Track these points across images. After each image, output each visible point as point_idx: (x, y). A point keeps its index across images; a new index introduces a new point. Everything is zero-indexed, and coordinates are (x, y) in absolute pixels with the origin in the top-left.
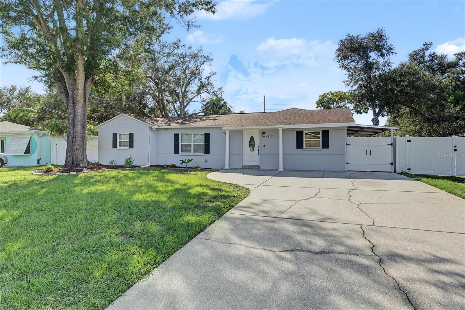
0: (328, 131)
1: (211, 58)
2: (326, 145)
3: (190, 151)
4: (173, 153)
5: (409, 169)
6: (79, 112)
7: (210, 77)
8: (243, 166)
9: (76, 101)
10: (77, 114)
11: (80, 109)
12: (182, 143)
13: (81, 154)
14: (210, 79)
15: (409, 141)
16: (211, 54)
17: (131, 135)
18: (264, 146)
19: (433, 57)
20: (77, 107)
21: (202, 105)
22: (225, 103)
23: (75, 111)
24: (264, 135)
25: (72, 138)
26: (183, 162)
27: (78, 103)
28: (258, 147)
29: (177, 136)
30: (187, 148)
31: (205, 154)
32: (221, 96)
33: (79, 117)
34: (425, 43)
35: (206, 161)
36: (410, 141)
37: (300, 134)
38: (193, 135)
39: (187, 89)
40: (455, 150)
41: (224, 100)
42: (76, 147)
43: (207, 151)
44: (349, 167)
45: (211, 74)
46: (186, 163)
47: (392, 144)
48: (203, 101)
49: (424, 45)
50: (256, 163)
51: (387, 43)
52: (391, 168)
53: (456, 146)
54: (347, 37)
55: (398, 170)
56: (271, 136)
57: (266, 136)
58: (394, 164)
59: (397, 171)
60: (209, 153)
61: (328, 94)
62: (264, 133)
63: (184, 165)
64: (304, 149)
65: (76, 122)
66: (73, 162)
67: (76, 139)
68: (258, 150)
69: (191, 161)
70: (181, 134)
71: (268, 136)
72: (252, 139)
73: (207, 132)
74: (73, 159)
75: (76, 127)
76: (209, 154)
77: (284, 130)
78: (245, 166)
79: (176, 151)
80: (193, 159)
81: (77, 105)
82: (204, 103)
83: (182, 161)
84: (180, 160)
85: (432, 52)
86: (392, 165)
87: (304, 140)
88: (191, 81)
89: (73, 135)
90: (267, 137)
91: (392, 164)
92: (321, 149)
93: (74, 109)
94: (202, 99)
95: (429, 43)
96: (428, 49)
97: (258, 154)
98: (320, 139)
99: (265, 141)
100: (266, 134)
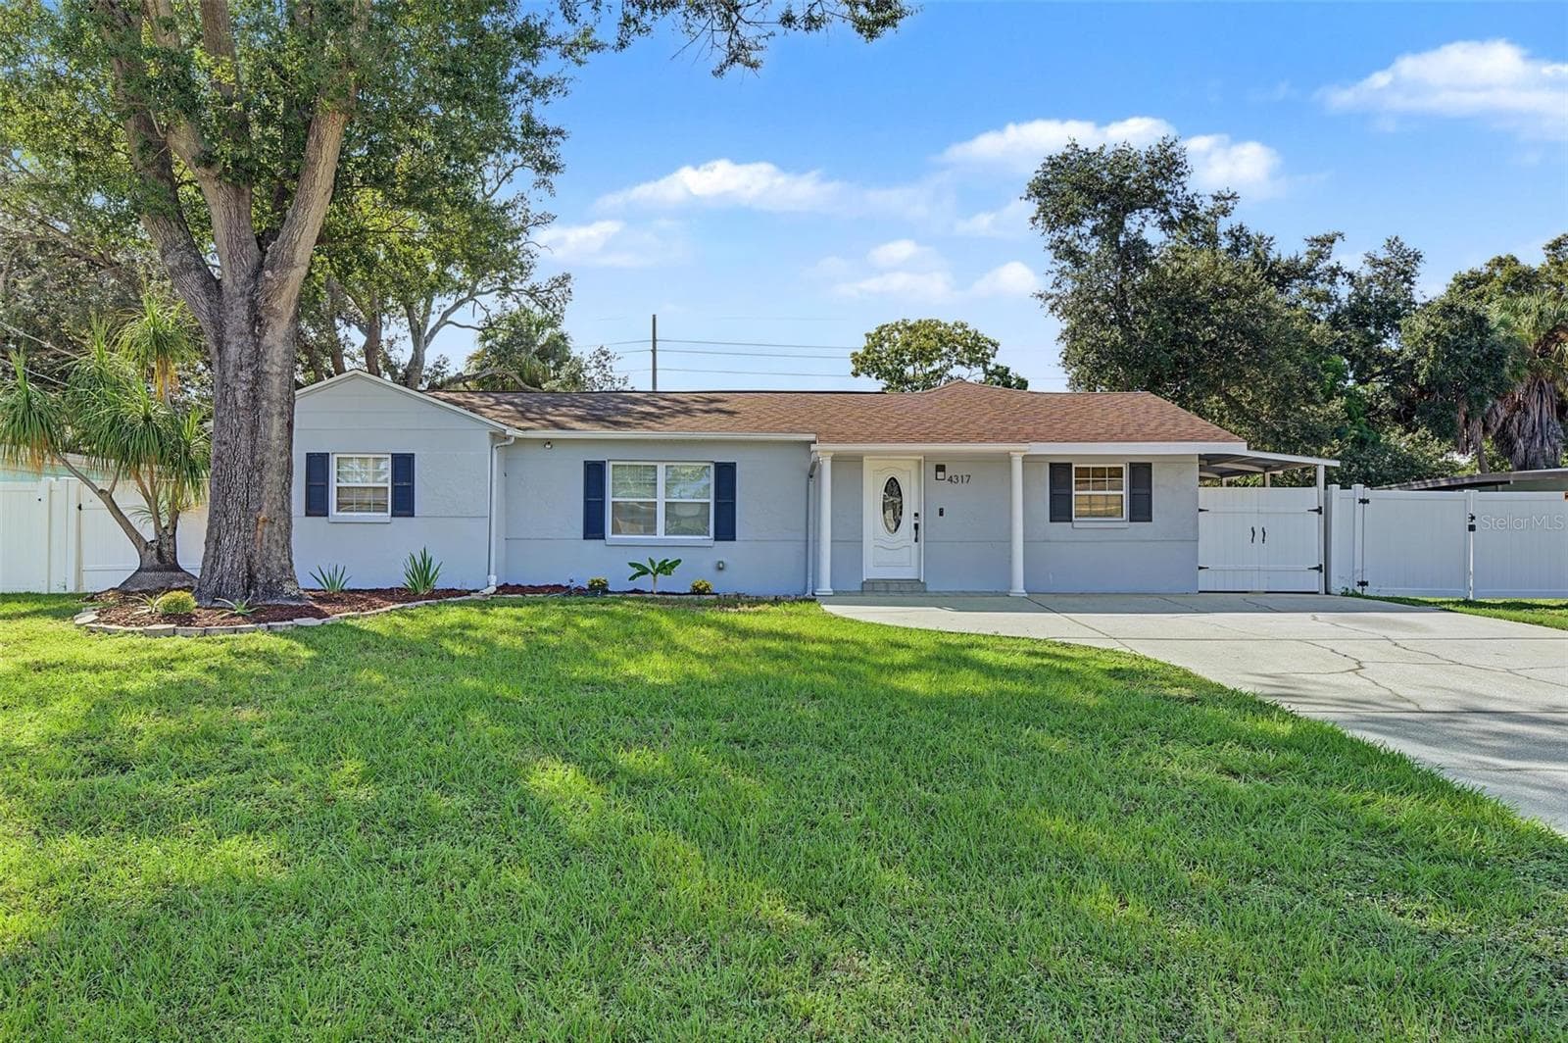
0: (1149, 466)
2: (1141, 510)
3: (651, 529)
4: (581, 537)
5: (1363, 584)
6: (276, 360)
8: (864, 582)
9: (268, 314)
10: (266, 368)
11: (280, 348)
12: (616, 500)
13: (281, 543)
15: (1364, 501)
17: (403, 465)
18: (941, 513)
19: (1239, 238)
20: (268, 339)
23: (258, 354)
24: (940, 475)
25: (249, 472)
26: (644, 571)
27: (272, 319)
28: (916, 515)
29: (594, 473)
30: (641, 517)
31: (716, 539)
33: (276, 381)
34: (1216, 194)
35: (722, 567)
36: (1367, 501)
37: (1060, 472)
38: (660, 469)
40: (1472, 528)
42: (265, 510)
43: (726, 530)
44: (1205, 581)
46: (653, 574)
47: (1319, 511)
49: (1216, 199)
50: (909, 573)
51: (1184, 189)
52: (1315, 582)
53: (1473, 518)
54: (1069, 151)
55: (1336, 586)
56: (967, 480)
57: (947, 478)
58: (1323, 569)
59: (1333, 591)
61: (895, 328)
62: (940, 468)
63: (644, 582)
64: (1076, 525)
65: (265, 403)
66: (251, 576)
67: (261, 478)
68: (916, 526)
69: (672, 566)
70: (611, 463)
71: (954, 479)
72: (893, 487)
74: (248, 562)
75: (265, 427)
76: (734, 539)
77: (1027, 459)
78: (869, 582)
79: (593, 528)
80: (680, 561)
81: (269, 330)
83: (638, 566)
84: (633, 565)
85: (1236, 225)
86: (1320, 571)
87: (1074, 493)
89: (252, 458)
90: (950, 480)
91: (1319, 569)
92: (1126, 524)
93: (257, 345)
95: (1229, 195)
96: (1225, 212)
97: (916, 540)
98: (1123, 493)
99: (946, 493)
100: (949, 472)
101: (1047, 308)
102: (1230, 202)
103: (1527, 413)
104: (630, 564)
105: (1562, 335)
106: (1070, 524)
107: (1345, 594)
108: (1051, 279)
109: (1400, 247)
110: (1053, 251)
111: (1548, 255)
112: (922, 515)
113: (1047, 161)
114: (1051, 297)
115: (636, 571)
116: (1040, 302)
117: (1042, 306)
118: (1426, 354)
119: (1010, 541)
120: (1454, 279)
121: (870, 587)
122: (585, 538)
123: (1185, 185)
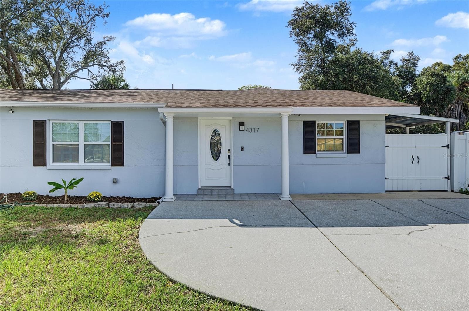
0: (358, 122)
1: (105, 12)
2: (353, 147)
3: (75, 159)
4: (33, 165)
7: (104, 43)
8: (199, 189)
12: (54, 143)
14: (104, 46)
16: (106, 5)
18: (242, 149)
21: (92, 84)
22: (127, 85)
24: (242, 128)
26: (59, 187)
28: (229, 150)
29: (40, 127)
30: (70, 153)
31: (112, 165)
32: (122, 73)
35: (115, 181)
37: (309, 127)
38: (81, 125)
39: (65, 55)
41: (124, 81)
43: (118, 160)
44: (386, 186)
45: (106, 39)
46: (66, 189)
47: (448, 146)
48: (93, 79)
50: (224, 183)
52: (446, 185)
55: (457, 187)
56: (256, 130)
57: (246, 129)
59: (455, 189)
60: (122, 164)
62: (242, 124)
63: (60, 193)
64: (318, 155)
68: (229, 157)
69: (78, 182)
70: (51, 122)
71: (249, 130)
72: (216, 135)
73: (117, 118)
77: (291, 119)
78: (202, 188)
79: (39, 160)
80: (82, 179)
82: (95, 82)
83: (54, 184)
84: (50, 183)
86: (449, 179)
87: (317, 137)
88: (72, 41)
92: (345, 155)
94: (90, 74)
95: (355, 39)
96: (353, 45)
97: (229, 164)
98: (344, 137)
99: (245, 139)
100: (247, 126)
101: (295, 70)
102: (355, 42)
103: (453, 111)
104: (49, 183)
105: (467, 84)
106: (315, 155)
107: (461, 192)
108: (297, 58)
109: (412, 56)
110: (299, 44)
111: (454, 61)
112: (232, 151)
113: (295, 9)
114: (297, 65)
115: (53, 187)
116: (293, 67)
117: (293, 69)
118: (426, 90)
119: (280, 165)
120: (423, 70)
121: (202, 192)
122: (34, 165)
123: (349, 19)
